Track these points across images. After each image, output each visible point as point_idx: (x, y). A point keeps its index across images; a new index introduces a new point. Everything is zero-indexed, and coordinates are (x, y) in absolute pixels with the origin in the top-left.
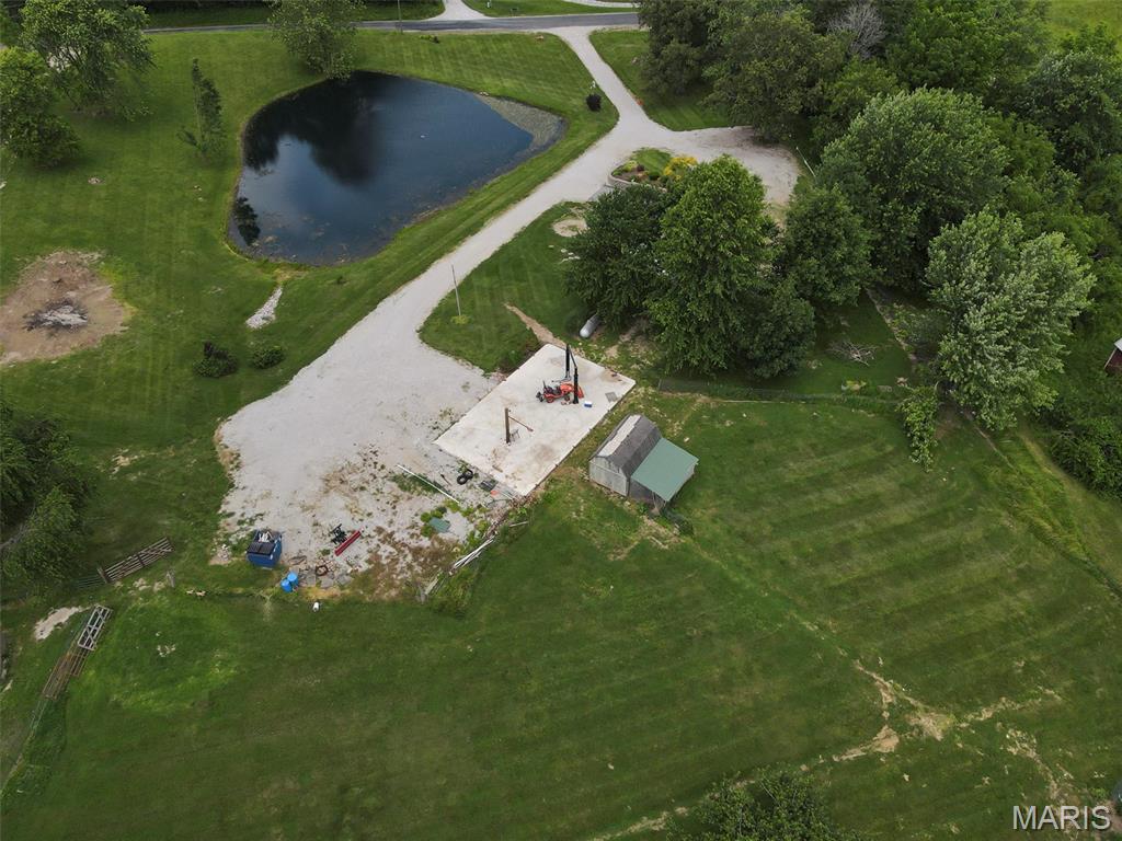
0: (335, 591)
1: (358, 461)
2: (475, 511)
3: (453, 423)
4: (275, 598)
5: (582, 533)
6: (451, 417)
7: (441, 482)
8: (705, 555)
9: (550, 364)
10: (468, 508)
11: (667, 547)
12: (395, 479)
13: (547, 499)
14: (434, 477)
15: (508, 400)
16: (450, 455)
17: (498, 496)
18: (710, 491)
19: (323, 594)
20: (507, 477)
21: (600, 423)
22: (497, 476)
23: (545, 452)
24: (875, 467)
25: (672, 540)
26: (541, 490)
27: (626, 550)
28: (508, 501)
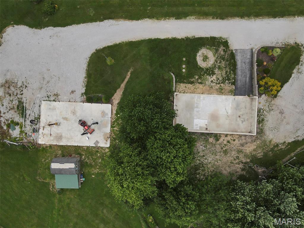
1: (20, 84)
2: (24, 133)
3: (54, 101)
5: (40, 166)
6: (56, 98)
7: (27, 116)
8: (56, 201)
9: (100, 112)
10: (24, 131)
11: (51, 190)
12: (19, 102)
14: (28, 112)
15: (75, 111)
16: (40, 110)
17: (34, 136)
20: (43, 133)
21: (84, 146)
22: (41, 131)
23: (60, 137)
25: (55, 190)
26: (45, 146)
27: (42, 180)
28: (34, 140)
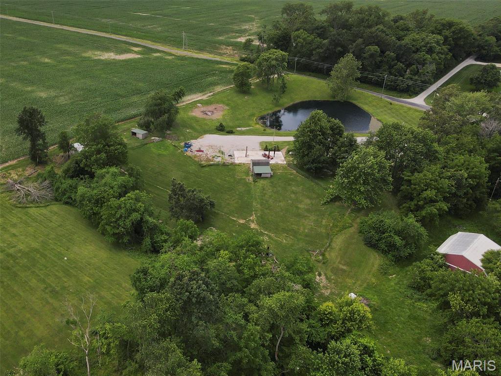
0: (190, 155)
1: (218, 146)
2: (224, 160)
4: (182, 151)
5: (237, 172)
8: (252, 186)
12: (220, 150)
13: (239, 165)
14: (226, 153)
16: (233, 153)
17: (231, 160)
18: (269, 181)
19: (188, 154)
22: (236, 158)
24: (311, 199)
28: (232, 162)
